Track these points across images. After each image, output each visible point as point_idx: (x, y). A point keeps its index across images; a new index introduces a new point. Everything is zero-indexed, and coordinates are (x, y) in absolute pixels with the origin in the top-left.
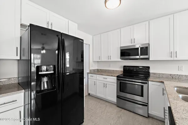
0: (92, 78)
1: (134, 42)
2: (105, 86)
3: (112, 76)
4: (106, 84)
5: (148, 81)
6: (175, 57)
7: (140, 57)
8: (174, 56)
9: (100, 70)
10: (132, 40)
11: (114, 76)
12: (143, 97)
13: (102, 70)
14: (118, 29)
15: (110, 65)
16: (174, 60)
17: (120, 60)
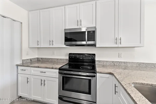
0: (23, 72)
1: (81, 25)
2: (43, 83)
3: (52, 68)
4: (44, 81)
5: (96, 73)
6: (119, 44)
7: (86, 43)
8: (119, 42)
9: (42, 58)
10: (78, 22)
11: (56, 69)
12: (91, 94)
13: (44, 58)
14: (62, 6)
15: (54, 52)
16: (118, 47)
17: (65, 46)
